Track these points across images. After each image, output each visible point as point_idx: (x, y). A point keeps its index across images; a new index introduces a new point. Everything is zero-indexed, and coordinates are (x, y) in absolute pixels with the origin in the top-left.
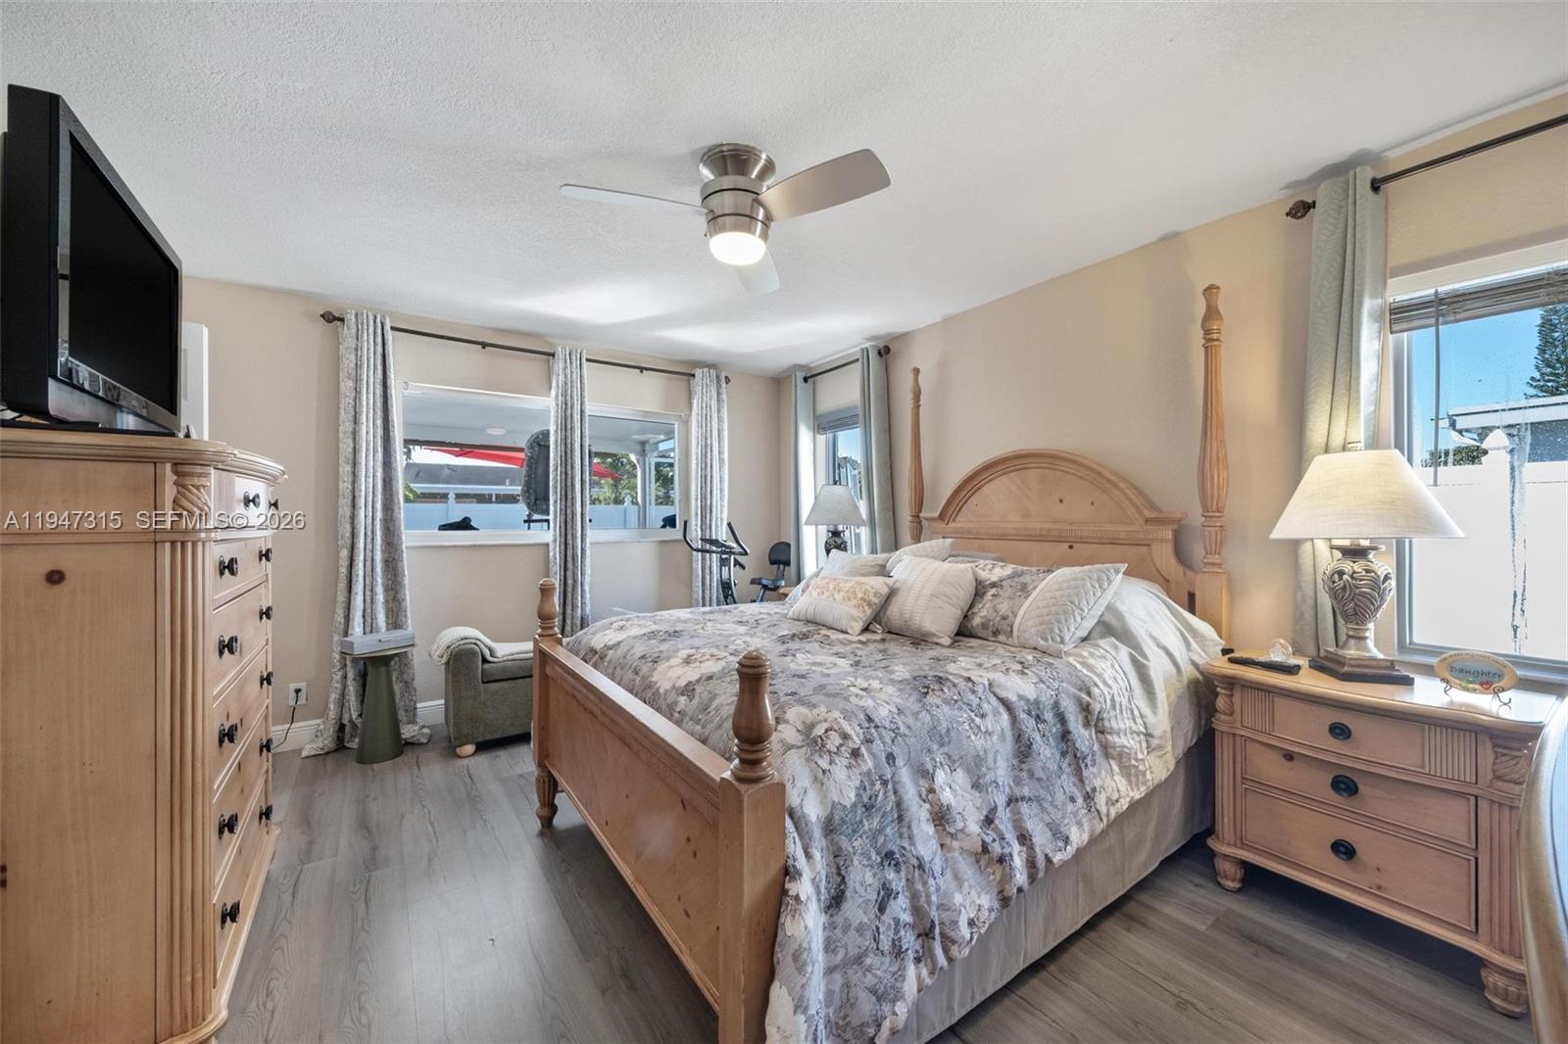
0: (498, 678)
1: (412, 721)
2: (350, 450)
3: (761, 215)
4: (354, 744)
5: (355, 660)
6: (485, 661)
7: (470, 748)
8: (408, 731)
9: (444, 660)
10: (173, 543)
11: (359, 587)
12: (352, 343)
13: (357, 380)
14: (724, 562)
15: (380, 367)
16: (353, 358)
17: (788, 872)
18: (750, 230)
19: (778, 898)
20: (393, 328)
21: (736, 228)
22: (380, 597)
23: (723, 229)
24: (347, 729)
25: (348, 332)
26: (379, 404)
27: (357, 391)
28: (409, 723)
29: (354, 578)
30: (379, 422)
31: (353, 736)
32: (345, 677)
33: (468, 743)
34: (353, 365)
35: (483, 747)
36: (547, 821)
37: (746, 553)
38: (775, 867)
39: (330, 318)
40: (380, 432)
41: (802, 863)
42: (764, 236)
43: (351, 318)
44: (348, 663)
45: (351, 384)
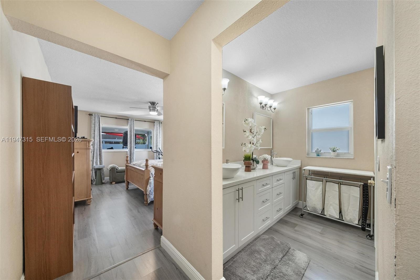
0: (119, 172)
1: (104, 180)
2: (94, 136)
3: (156, 110)
4: (94, 183)
5: (95, 169)
6: (117, 169)
7: (114, 183)
8: (103, 181)
9: (110, 169)
10: (88, 149)
11: (95, 158)
12: (94, 119)
13: (95, 125)
14: (159, 154)
15: (98, 122)
16: (94, 121)
17: (150, 177)
18: (155, 112)
19: (149, 179)
20: (101, 116)
21: (152, 111)
22: (98, 160)
23: (151, 111)
24: (93, 181)
25: (93, 117)
26: (98, 129)
27: (95, 127)
28: (103, 180)
29: (94, 157)
30: (98, 132)
31: (94, 182)
32: (92, 172)
33: (114, 182)
34: (94, 122)
35: (116, 183)
36: (127, 188)
37: (162, 153)
38: (149, 177)
39: (90, 115)
40: (98, 133)
41: (151, 176)
42: (157, 112)
43: (94, 115)
44: (93, 170)
45: (94, 125)
